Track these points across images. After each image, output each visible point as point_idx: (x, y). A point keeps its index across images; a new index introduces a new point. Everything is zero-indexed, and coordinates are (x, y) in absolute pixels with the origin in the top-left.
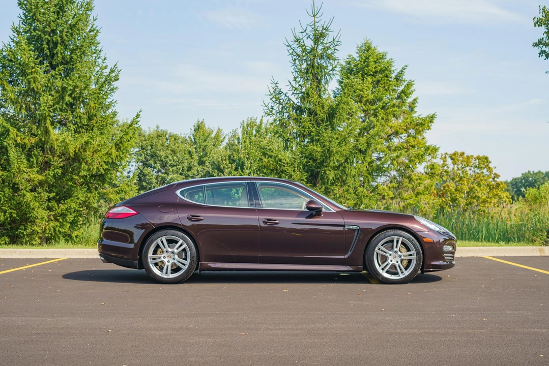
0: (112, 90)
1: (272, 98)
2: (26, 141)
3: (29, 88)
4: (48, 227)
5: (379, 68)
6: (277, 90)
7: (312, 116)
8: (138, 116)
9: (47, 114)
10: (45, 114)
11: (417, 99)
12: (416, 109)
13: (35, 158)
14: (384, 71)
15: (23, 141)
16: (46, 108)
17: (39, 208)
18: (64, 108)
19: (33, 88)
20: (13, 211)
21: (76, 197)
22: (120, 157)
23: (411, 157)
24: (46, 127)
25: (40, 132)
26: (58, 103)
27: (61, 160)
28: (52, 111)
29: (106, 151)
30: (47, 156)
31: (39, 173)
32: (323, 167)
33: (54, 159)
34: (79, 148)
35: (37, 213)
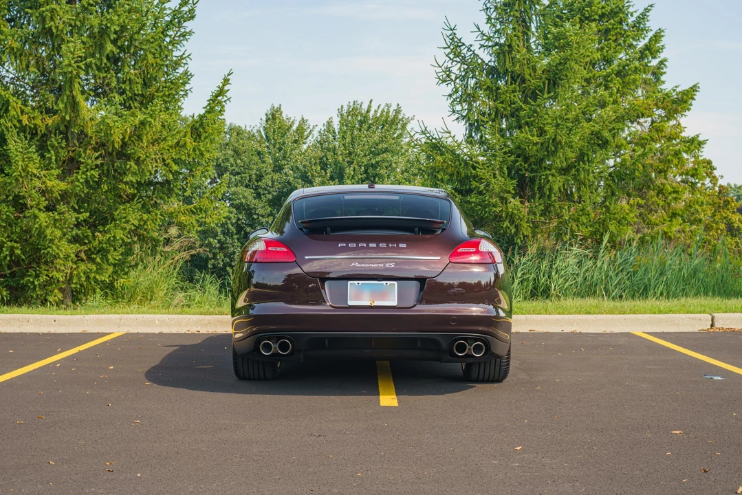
0: (183, 35)
1: (449, 53)
2: (39, 122)
3: (44, 28)
4: (75, 272)
5: (608, 9)
6: (456, 40)
7: (517, 84)
8: (226, 81)
9: (75, 72)
10: (72, 72)
11: (666, 60)
12: (663, 78)
13: (52, 152)
14: (616, 13)
15: (33, 122)
16: (73, 62)
17: (61, 238)
18: (103, 65)
19: (50, 28)
20: (16, 245)
21: (124, 220)
22: (200, 150)
23: (668, 156)
24: (73, 97)
25: (61, 106)
26: (93, 55)
27: (97, 154)
28: (83, 67)
29: (176, 141)
30: (74, 148)
31: (61, 177)
32: (541, 169)
33: (85, 153)
34: (131, 133)
35: (58, 249)
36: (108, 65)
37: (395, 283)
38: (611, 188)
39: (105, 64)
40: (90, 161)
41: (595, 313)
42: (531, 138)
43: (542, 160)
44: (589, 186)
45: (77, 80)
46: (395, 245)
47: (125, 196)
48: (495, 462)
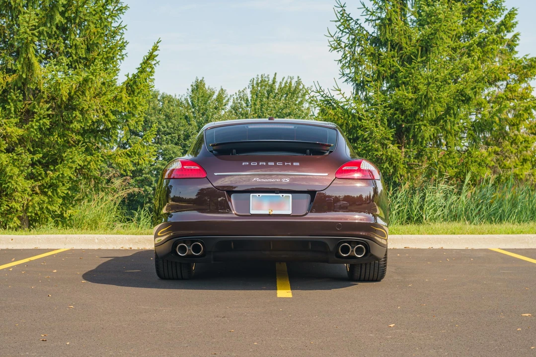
0: (120, 10)
1: (340, 26)
4: (31, 203)
6: (345, 15)
7: (396, 51)
8: (155, 48)
9: (30, 38)
10: (27, 38)
11: (518, 35)
12: (516, 49)
13: (12, 104)
16: (28, 30)
17: (19, 175)
18: (53, 33)
19: (9, 2)
21: (71, 160)
22: (133, 104)
23: (519, 111)
24: (29, 58)
25: (19, 66)
26: (45, 25)
27: (48, 106)
28: (37, 34)
29: (114, 95)
30: (29, 102)
31: (19, 125)
32: (415, 120)
33: (39, 105)
34: (76, 88)
35: (16, 184)
36: (58, 33)
37: (290, 195)
38: (473, 136)
39: (55, 32)
40: (42, 111)
41: (458, 234)
42: (407, 95)
43: (416, 113)
44: (455, 135)
45: (31, 45)
46: (290, 164)
47: (72, 142)
48: (371, 335)
